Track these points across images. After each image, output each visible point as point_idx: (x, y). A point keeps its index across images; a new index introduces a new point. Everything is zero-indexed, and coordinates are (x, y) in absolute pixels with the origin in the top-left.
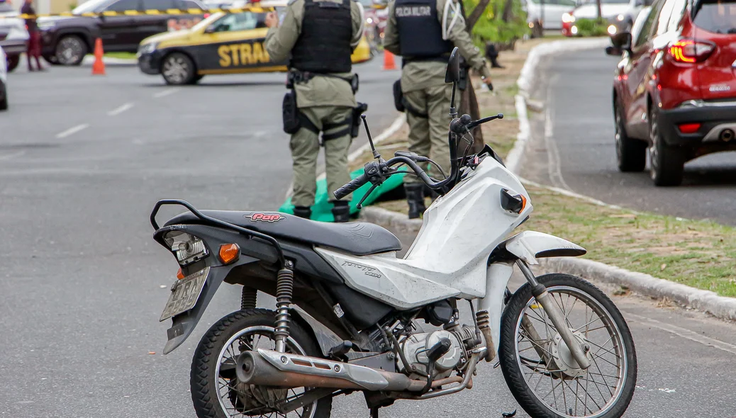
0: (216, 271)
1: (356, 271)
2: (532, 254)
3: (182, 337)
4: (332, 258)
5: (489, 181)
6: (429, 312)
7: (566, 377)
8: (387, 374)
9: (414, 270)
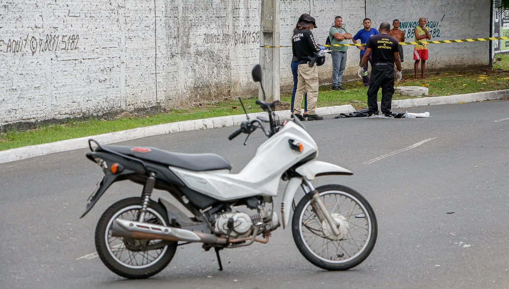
1: (191, 179)
2: (312, 174)
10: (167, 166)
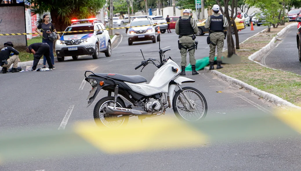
0: (99, 88)
1: (134, 87)
2: (180, 82)
3: (91, 103)
4: (128, 84)
5: (169, 65)
6: (154, 96)
7: (189, 111)
8: (141, 111)
9: (150, 86)
10: (123, 81)
